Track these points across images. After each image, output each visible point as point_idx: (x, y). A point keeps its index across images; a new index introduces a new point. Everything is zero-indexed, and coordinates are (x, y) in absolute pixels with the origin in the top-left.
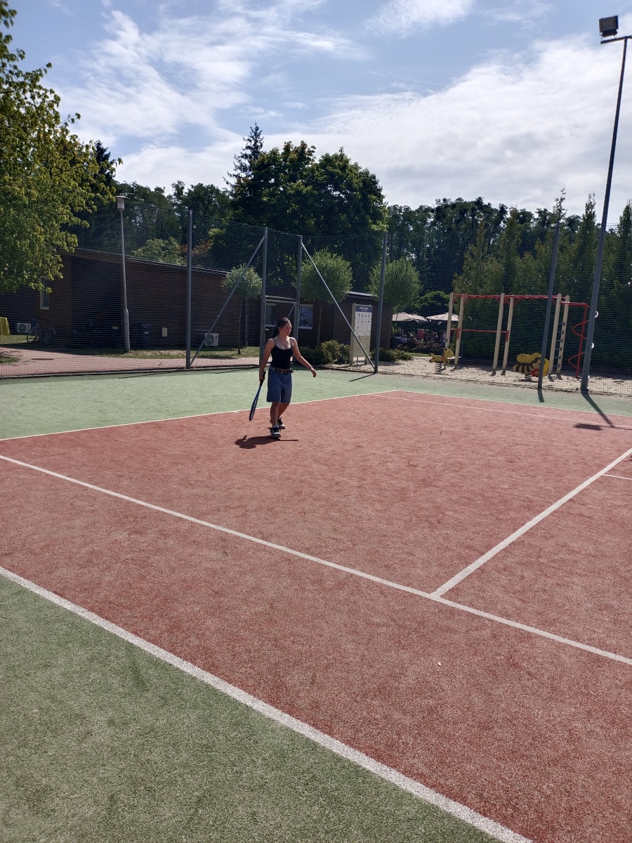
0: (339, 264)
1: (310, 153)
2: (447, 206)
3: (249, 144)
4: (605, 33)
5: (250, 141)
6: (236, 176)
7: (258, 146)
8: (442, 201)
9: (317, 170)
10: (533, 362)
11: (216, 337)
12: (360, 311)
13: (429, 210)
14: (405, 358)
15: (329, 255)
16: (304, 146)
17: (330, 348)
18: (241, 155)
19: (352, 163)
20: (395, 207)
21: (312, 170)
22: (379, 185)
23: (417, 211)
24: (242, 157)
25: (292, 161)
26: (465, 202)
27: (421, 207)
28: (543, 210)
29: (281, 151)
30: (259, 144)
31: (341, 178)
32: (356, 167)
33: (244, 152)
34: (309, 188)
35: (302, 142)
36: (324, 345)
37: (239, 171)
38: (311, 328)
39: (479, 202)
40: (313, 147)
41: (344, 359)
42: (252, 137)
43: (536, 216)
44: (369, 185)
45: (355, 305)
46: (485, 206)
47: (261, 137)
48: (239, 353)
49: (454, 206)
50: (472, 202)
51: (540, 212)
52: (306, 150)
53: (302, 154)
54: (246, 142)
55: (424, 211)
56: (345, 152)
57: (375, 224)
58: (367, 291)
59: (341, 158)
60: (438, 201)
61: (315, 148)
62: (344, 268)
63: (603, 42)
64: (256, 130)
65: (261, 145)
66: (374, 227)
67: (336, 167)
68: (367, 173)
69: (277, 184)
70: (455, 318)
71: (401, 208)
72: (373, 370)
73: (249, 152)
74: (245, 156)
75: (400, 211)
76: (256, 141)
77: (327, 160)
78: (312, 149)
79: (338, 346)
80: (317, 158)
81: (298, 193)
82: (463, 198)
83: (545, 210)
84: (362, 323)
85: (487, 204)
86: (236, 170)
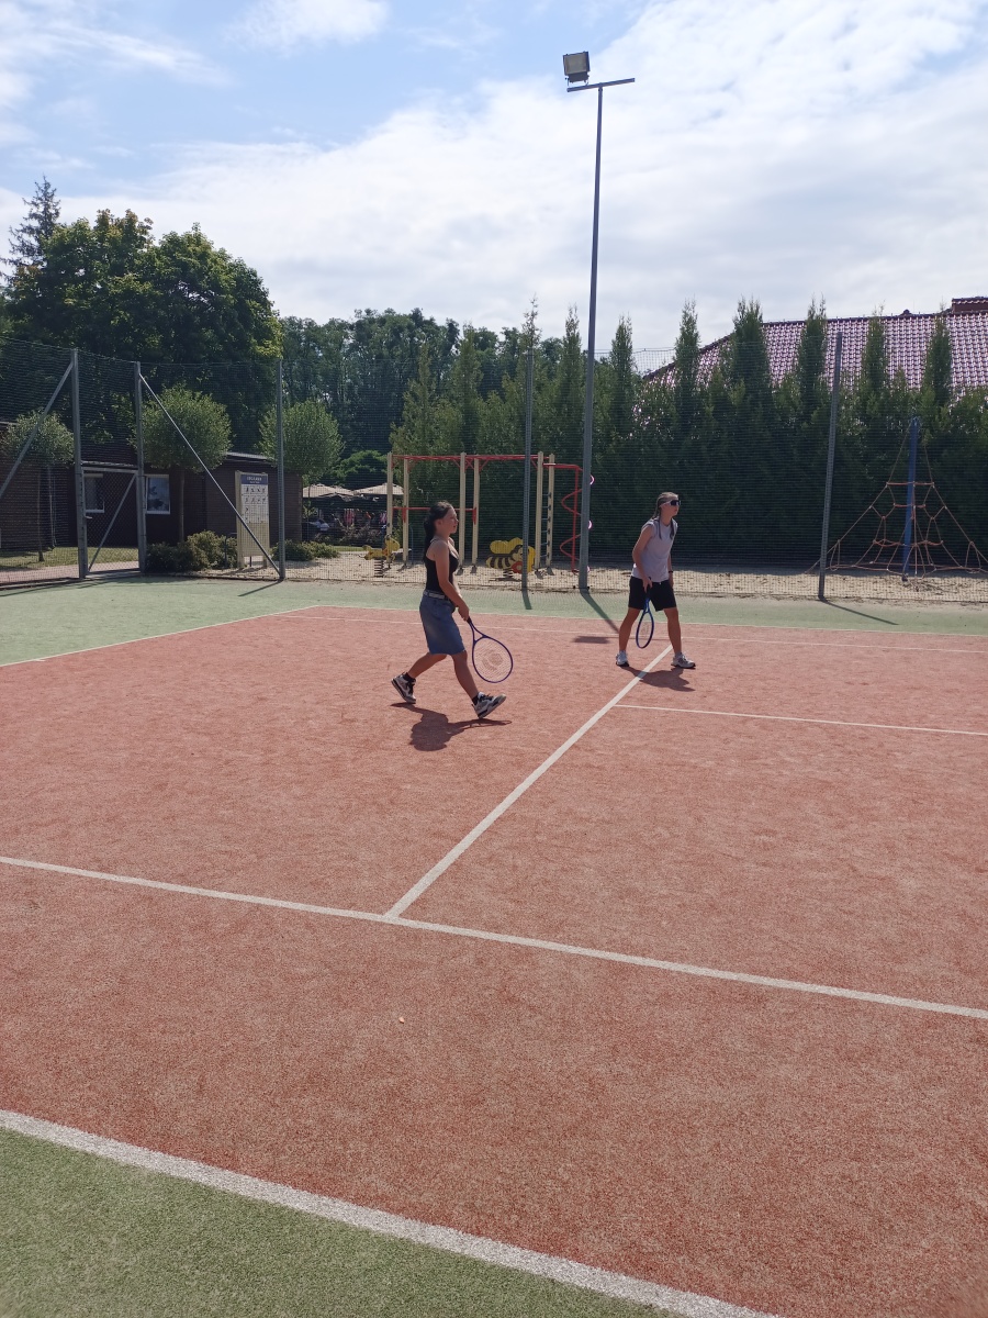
0: (208, 410)
1: (144, 230)
2: (372, 321)
3: (35, 211)
4: (572, 78)
5: (36, 205)
6: (15, 263)
7: (51, 214)
8: (364, 313)
9: (158, 257)
10: (513, 552)
12: (248, 482)
13: (343, 326)
14: (327, 555)
15: (188, 394)
16: (131, 218)
17: (203, 544)
18: (21, 228)
19: (216, 248)
20: (291, 320)
21: (149, 258)
22: (264, 285)
23: (326, 326)
24: (23, 231)
25: (113, 241)
26: (398, 316)
27: (332, 322)
28: (511, 329)
29: (93, 224)
30: (53, 212)
31: (201, 273)
32: (223, 255)
33: (26, 224)
34: (148, 286)
35: (128, 211)
36: (193, 539)
37: (19, 255)
38: (168, 513)
39: (416, 316)
40: (148, 220)
41: (227, 562)
42: (40, 199)
44: (247, 286)
45: (238, 474)
46: (426, 322)
48: (41, 559)
49: (382, 321)
51: (509, 333)
52: (137, 225)
53: (131, 231)
54: (27, 206)
55: (337, 327)
56: (203, 230)
57: (261, 344)
58: (259, 451)
59: (197, 239)
60: (359, 312)
61: (151, 223)
62: (215, 416)
63: (570, 90)
64: (46, 187)
65: (57, 214)
66: (260, 350)
67: (188, 256)
68: (242, 266)
69: (90, 277)
70: (397, 491)
71: (301, 321)
72: (277, 576)
73: (35, 223)
74: (30, 230)
75: (300, 327)
76: (47, 207)
77: (174, 243)
78: (145, 224)
79: (216, 541)
80: (157, 237)
81: (129, 293)
82: (395, 310)
84: (253, 503)
85: (428, 319)
86: (13, 253)
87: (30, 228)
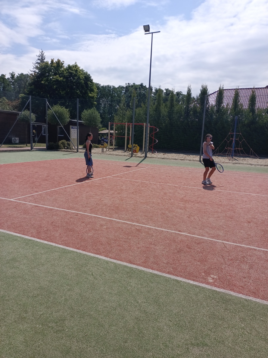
1: (62, 64)
2: (129, 86)
3: (39, 58)
4: (146, 31)
5: (40, 57)
6: (34, 71)
8: (128, 84)
9: (65, 71)
11: (18, 139)
12: (73, 128)
13: (123, 87)
15: (60, 106)
17: (63, 143)
18: (35, 62)
19: (81, 68)
21: (63, 71)
23: (118, 88)
24: (36, 63)
25: (54, 67)
26: (136, 85)
27: (119, 86)
29: (50, 62)
30: (43, 58)
31: (76, 75)
32: (82, 70)
33: (37, 61)
34: (62, 78)
36: (61, 142)
37: (35, 69)
39: (142, 85)
40: (63, 61)
41: (68, 148)
42: (40, 55)
43: (165, 91)
45: (71, 126)
46: (144, 87)
47: (44, 55)
48: (27, 145)
49: (132, 86)
50: (138, 85)
51: (166, 90)
52: (60, 62)
53: (59, 64)
54: (37, 57)
55: (121, 88)
56: (78, 64)
59: (76, 66)
60: (126, 84)
61: (64, 62)
62: (66, 112)
63: (145, 34)
64: (42, 52)
65: (45, 59)
67: (73, 71)
68: (87, 73)
69: (49, 76)
71: (111, 86)
72: (77, 151)
73: (39, 61)
75: (111, 88)
77: (69, 67)
78: (63, 62)
79: (66, 142)
80: (66, 65)
81: (57, 80)
83: (168, 89)
84: (74, 133)
85: (145, 86)
86: (33, 69)
87: (38, 63)
